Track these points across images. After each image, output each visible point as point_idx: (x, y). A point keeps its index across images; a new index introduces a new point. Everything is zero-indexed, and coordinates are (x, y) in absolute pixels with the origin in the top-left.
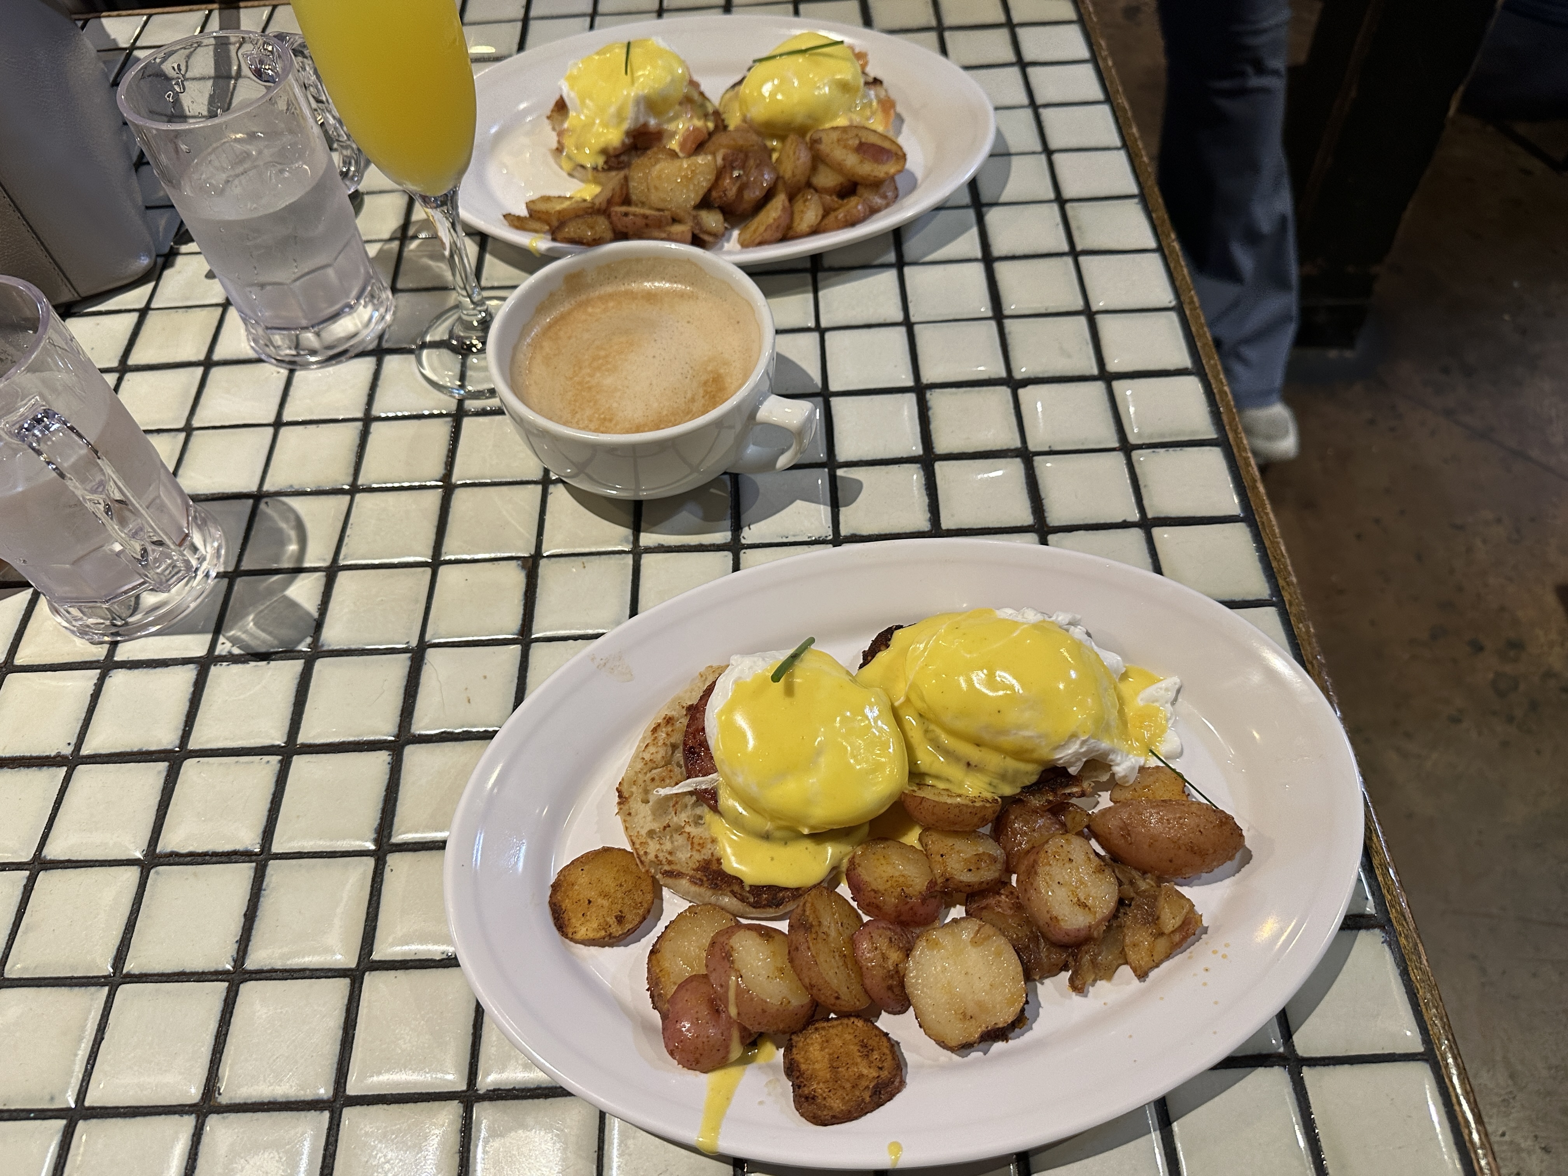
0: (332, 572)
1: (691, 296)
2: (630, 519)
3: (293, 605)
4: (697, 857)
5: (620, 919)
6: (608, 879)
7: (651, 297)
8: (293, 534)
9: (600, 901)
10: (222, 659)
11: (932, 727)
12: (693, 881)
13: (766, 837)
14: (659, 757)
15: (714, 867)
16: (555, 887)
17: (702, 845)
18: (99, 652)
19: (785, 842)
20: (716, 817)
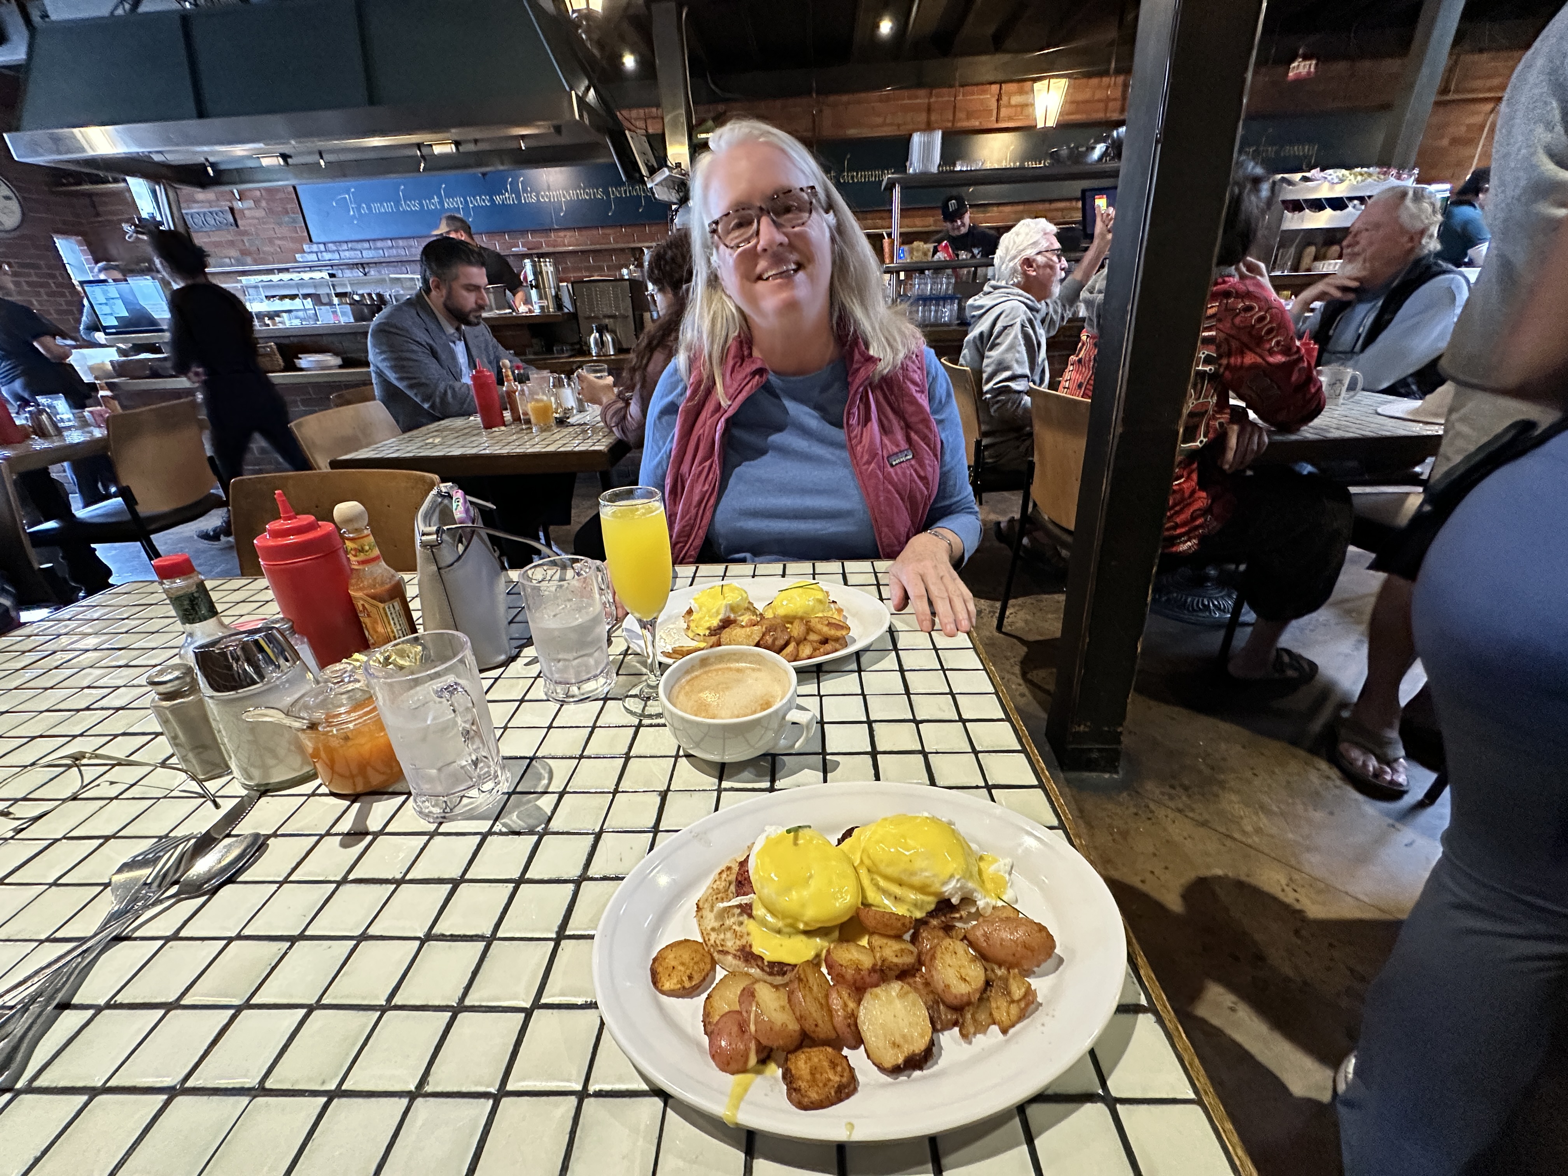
0: (562, 795)
1: (759, 670)
2: (718, 775)
3: (539, 808)
4: (738, 943)
5: (690, 978)
6: (686, 956)
7: (739, 670)
8: (546, 776)
9: (680, 968)
10: (495, 833)
11: (876, 876)
12: (735, 956)
13: (779, 932)
14: (721, 887)
15: (748, 949)
16: (655, 960)
17: (741, 937)
18: (432, 827)
19: (790, 935)
20: (751, 920)
